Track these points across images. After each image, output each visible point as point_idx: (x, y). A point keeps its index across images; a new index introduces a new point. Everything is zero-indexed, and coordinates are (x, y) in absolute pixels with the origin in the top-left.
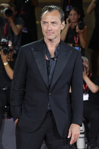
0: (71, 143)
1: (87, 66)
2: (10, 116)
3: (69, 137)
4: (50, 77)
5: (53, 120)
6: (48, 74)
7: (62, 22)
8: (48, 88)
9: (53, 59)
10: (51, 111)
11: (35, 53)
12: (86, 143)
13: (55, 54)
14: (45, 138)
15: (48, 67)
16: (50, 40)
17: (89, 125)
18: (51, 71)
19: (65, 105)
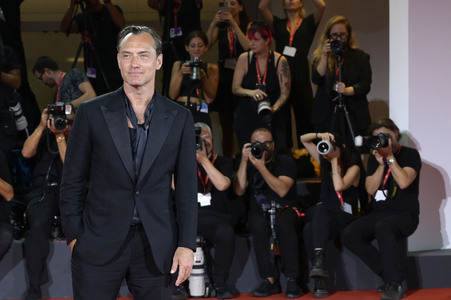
0: (178, 283)
1: (209, 141)
2: (62, 236)
3: (172, 272)
4: (137, 160)
5: (145, 240)
6: (134, 154)
7: (158, 54)
8: (134, 182)
9: (142, 126)
10: (141, 224)
11: (107, 116)
12: (206, 285)
13: (146, 116)
14: (127, 276)
15: (133, 141)
16: (136, 86)
17: (213, 251)
18: (140, 150)
19: (165, 212)
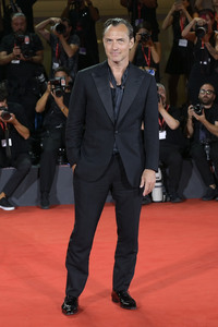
0: (144, 194)
1: (163, 95)
2: (66, 161)
3: (141, 187)
4: (116, 110)
5: (121, 166)
6: (114, 106)
7: (131, 38)
8: (114, 125)
9: (120, 87)
11: (96, 80)
12: (164, 194)
13: (122, 80)
14: (111, 188)
15: (113, 97)
16: (116, 62)
17: (167, 170)
18: (118, 103)
19: (136, 146)
